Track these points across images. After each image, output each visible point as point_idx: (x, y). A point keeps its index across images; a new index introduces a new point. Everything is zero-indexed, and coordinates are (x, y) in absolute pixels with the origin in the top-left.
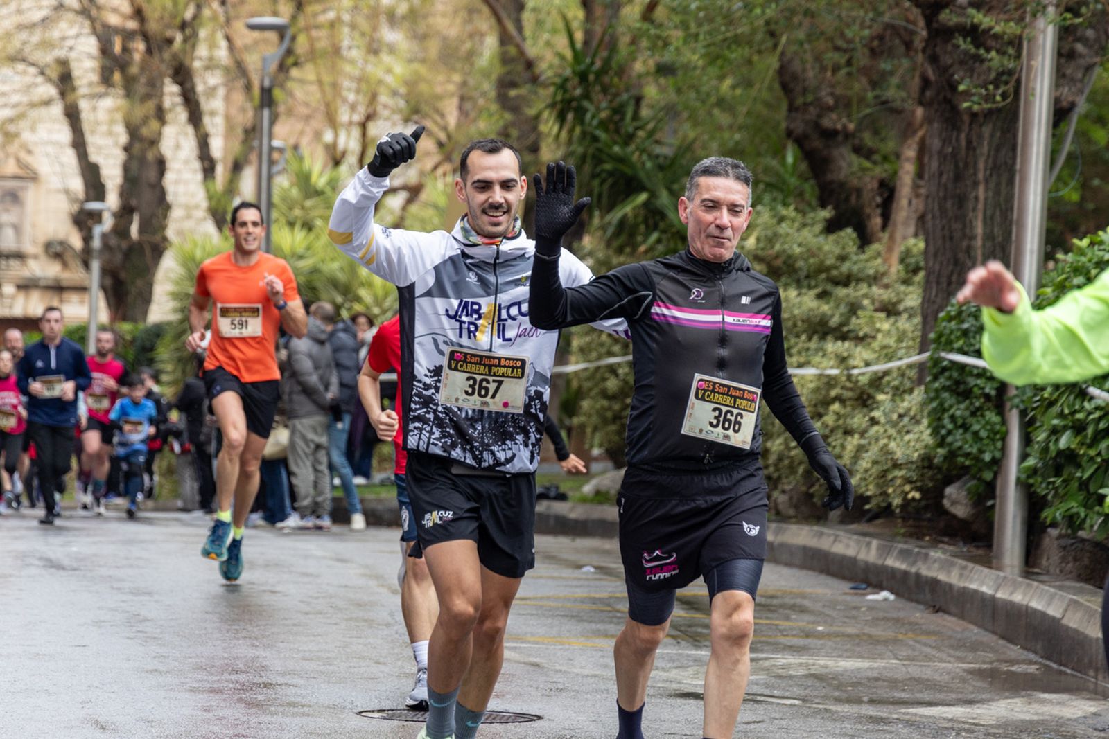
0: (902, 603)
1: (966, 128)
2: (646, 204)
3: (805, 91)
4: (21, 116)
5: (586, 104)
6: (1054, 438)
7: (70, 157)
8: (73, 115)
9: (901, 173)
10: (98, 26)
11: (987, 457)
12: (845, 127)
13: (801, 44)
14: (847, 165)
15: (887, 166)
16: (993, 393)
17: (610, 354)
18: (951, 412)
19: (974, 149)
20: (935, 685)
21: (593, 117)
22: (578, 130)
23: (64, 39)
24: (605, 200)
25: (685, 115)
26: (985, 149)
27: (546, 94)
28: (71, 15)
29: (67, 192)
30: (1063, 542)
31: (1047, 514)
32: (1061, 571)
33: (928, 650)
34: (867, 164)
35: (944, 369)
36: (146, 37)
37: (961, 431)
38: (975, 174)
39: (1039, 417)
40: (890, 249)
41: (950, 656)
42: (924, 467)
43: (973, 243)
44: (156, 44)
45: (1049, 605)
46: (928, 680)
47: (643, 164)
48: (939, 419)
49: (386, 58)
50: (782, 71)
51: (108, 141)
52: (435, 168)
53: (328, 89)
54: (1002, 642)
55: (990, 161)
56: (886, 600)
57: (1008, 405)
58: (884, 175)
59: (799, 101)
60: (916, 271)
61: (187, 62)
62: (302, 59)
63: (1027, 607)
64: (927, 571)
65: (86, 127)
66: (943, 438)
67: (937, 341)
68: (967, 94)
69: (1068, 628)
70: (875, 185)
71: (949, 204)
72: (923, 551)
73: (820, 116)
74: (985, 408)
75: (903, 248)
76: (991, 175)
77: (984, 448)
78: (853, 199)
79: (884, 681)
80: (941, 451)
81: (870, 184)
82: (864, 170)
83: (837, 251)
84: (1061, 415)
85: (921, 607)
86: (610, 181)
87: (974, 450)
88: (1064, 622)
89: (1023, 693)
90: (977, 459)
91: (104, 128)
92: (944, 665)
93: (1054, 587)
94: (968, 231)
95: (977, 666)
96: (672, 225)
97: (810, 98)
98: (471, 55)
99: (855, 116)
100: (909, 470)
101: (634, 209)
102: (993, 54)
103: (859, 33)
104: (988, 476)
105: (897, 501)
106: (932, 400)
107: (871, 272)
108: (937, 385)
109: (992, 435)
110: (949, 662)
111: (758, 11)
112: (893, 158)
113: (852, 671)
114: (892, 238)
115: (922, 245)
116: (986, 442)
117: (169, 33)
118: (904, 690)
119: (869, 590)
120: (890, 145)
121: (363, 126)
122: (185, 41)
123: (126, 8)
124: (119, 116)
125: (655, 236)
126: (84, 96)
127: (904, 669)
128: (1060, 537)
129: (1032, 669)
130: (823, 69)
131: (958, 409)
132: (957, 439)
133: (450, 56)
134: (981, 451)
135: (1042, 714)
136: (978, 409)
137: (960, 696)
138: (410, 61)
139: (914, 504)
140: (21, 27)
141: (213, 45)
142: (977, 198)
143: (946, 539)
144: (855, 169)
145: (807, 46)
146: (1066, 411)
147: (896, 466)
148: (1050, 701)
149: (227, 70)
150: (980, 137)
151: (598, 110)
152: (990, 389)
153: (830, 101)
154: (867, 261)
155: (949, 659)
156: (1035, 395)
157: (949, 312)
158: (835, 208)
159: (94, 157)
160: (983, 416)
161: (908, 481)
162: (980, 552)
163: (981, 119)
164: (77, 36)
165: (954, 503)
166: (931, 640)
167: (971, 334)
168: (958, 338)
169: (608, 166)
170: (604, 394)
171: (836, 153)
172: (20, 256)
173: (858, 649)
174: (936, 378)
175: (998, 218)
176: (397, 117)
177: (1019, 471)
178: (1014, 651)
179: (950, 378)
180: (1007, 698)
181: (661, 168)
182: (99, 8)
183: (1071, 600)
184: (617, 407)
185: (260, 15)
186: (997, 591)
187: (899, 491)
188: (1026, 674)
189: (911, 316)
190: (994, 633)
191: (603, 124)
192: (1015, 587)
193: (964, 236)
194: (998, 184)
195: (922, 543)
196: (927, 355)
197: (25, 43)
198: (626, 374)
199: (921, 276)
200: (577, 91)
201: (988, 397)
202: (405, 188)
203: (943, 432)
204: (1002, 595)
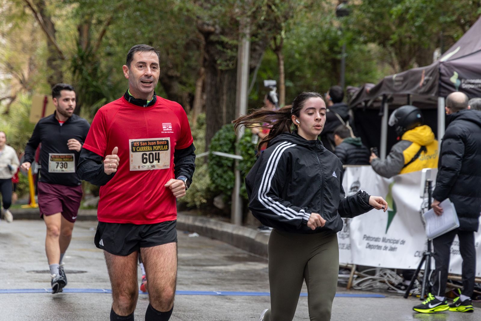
0: (201, 237)
1: (219, 75)
5: (83, 67)
9: (196, 91)
11: (229, 187)
12: (176, 75)
14: (177, 88)
15: (191, 88)
16: (231, 165)
18: (217, 172)
19: (222, 83)
20: (214, 261)
21: (86, 72)
22: (80, 77)
27: (68, 63)
34: (184, 87)
35: (214, 158)
37: (220, 178)
38: (223, 91)
40: (193, 117)
42: (207, 192)
43: (222, 115)
45: (250, 234)
46: (212, 259)
47: (104, 89)
48: (213, 174)
55: (228, 86)
56: (196, 237)
57: (236, 169)
58: (190, 91)
60: (202, 124)
63: (243, 236)
66: (214, 181)
67: (211, 148)
68: (220, 65)
69: (257, 242)
70: (187, 94)
71: (214, 101)
72: (208, 219)
73: (167, 71)
74: (228, 170)
75: (198, 117)
76: (228, 91)
79: (197, 260)
80: (213, 186)
81: (185, 95)
82: (183, 89)
86: (92, 95)
87: (225, 185)
88: (256, 240)
90: (226, 188)
94: (220, 110)
95: (227, 255)
97: (164, 65)
98: (33, 48)
99: (180, 70)
100: (202, 192)
102: (229, 51)
103: (181, 42)
104: (229, 193)
105: (198, 203)
106: (210, 168)
108: (212, 163)
109: (230, 180)
110: (218, 254)
111: (146, 35)
112: (193, 85)
114: (194, 114)
115: (205, 116)
116: (228, 182)
119: (189, 233)
120: (192, 81)
127: (203, 257)
129: (246, 256)
130: (168, 54)
131: (219, 171)
132: (219, 181)
134: (227, 185)
136: (226, 171)
137: (222, 264)
142: (223, 100)
144: (180, 89)
147: (198, 191)
150: (224, 78)
151: (88, 69)
152: (229, 164)
153: (170, 66)
156: (244, 165)
157: (215, 138)
160: (227, 173)
161: (202, 196)
162: (227, 219)
163: (225, 72)
165: (218, 203)
166: (212, 248)
167: (223, 146)
168: (219, 147)
169: (91, 89)
171: (173, 84)
174: (211, 160)
175: (231, 106)
177: (240, 191)
178: (239, 250)
179: (216, 161)
181: (110, 89)
186: (233, 231)
187: (198, 200)
188: (244, 258)
189: (201, 140)
190: (232, 245)
191: (89, 75)
192: (238, 229)
194: (231, 94)
196: (207, 153)
199: (204, 126)
200: (80, 63)
201: (229, 167)
202: (8, 98)
203: (214, 179)
204: (235, 232)
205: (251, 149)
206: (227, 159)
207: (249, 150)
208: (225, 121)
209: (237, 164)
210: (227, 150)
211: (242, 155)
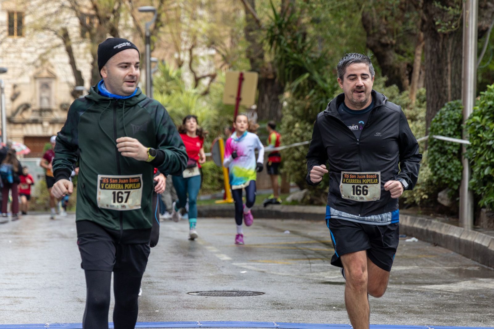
0: (421, 242)
1: (441, 40)
2: (308, 78)
3: (373, 28)
4: (48, 52)
5: (281, 37)
6: (482, 170)
7: (69, 68)
8: (69, 51)
9: (416, 61)
10: (79, 14)
11: (455, 179)
12: (391, 42)
13: (370, 8)
14: (393, 58)
15: (410, 58)
16: (456, 152)
17: (296, 142)
18: (439, 160)
19: (446, 49)
20: (434, 276)
21: (285, 42)
22: (278, 48)
23: (65, 19)
24: (291, 77)
25: (326, 40)
26: (450, 49)
27: (264, 33)
28: (67, 10)
29: (68, 83)
30: (489, 214)
31: (481, 203)
32: (488, 226)
33: (431, 262)
34: (401, 57)
35: (435, 143)
36: (98, 17)
37: (443, 169)
38: (446, 59)
39: (476, 161)
40: (412, 93)
41: (441, 264)
42: (429, 185)
43: (446, 89)
44: (103, 20)
45: (483, 241)
46: (431, 274)
47: (306, 62)
48: (434, 164)
49: (199, 22)
50: (363, 19)
51: (85, 61)
52: (221, 67)
53: (175, 36)
54: (464, 258)
55: (453, 54)
56: (414, 241)
57: (463, 157)
58: (409, 62)
59: (371, 32)
60: (423, 102)
61: (116, 26)
62: (164, 23)
63: (473, 242)
64: (431, 228)
65: (75, 55)
66: (436, 172)
67: (432, 130)
68: (439, 26)
69: (491, 251)
70: (405, 66)
71: (436, 73)
72: (429, 220)
73: (380, 38)
74: (453, 158)
75: (418, 92)
76: (453, 60)
77: (453, 176)
78: (396, 73)
79: (412, 275)
80: (435, 178)
81: (403, 66)
82: (400, 60)
83: (390, 95)
84: (485, 160)
85: (429, 244)
86: (293, 69)
87: (449, 177)
88: (490, 248)
89: (472, 278)
90: (451, 180)
91: (82, 56)
92: (438, 268)
93: (485, 233)
94: (444, 83)
95: (452, 268)
96: (319, 87)
97: (376, 30)
98: (234, 18)
99: (395, 37)
100: (422, 186)
101: (304, 81)
102: (450, 8)
103: (395, 2)
104: (456, 187)
105: (418, 199)
106: (430, 156)
107: (405, 103)
108: (432, 149)
109: (457, 170)
110: (440, 266)
112: (413, 54)
113: (398, 271)
114: (413, 88)
115: (425, 90)
116: (454, 173)
117: (108, 15)
118: (420, 279)
119: (407, 237)
120: (411, 49)
121: (191, 50)
122: (115, 17)
123: (90, 5)
124: (88, 51)
125: (312, 91)
126: (74, 43)
127: (420, 270)
128: (487, 212)
129: (476, 268)
130: (381, 18)
131: (442, 159)
132: (442, 172)
133: (227, 19)
134: (452, 177)
135: (480, 287)
136: (450, 159)
137: (444, 280)
138: (209, 22)
139: (426, 201)
140: (47, 15)
141: (127, 19)
142: (447, 70)
143: (440, 215)
144: (396, 59)
145: (373, 9)
146: (487, 158)
148: (483, 282)
149: (133, 29)
150: (448, 43)
151: (287, 39)
152: (455, 150)
153: (385, 31)
154: (403, 98)
155: (440, 265)
156: (474, 152)
157: (436, 118)
158: (389, 76)
159: (79, 68)
160: (452, 162)
161: (422, 191)
162: (455, 220)
163: (448, 36)
164: (70, 18)
165: (442, 199)
166: (433, 257)
167: (446, 128)
168: (440, 129)
169: (292, 63)
170: (294, 159)
171: (388, 53)
172: (50, 110)
173: (401, 262)
174: (432, 146)
175: (457, 78)
176: (204, 46)
177: (469, 184)
178: (469, 261)
179: (437, 146)
180: (464, 281)
181: (314, 63)
182: (79, 6)
183: (492, 239)
184: (299, 164)
185: (145, 5)
186: (461, 236)
187: (418, 195)
188: (474, 271)
189: (422, 121)
190: (460, 254)
191: (289, 45)
192: (468, 233)
193: (443, 86)
194: (456, 64)
195: (428, 217)
196: (427, 137)
197: (48, 22)
198: (303, 150)
199: (425, 104)
200: (277, 31)
201: (454, 154)
202: (209, 76)
203: (436, 169)
204: (463, 237)
205: (481, 131)
206: (452, 144)
207: (479, 133)
208: (450, 97)
209: (465, 151)
210: (452, 133)
211: (470, 140)
